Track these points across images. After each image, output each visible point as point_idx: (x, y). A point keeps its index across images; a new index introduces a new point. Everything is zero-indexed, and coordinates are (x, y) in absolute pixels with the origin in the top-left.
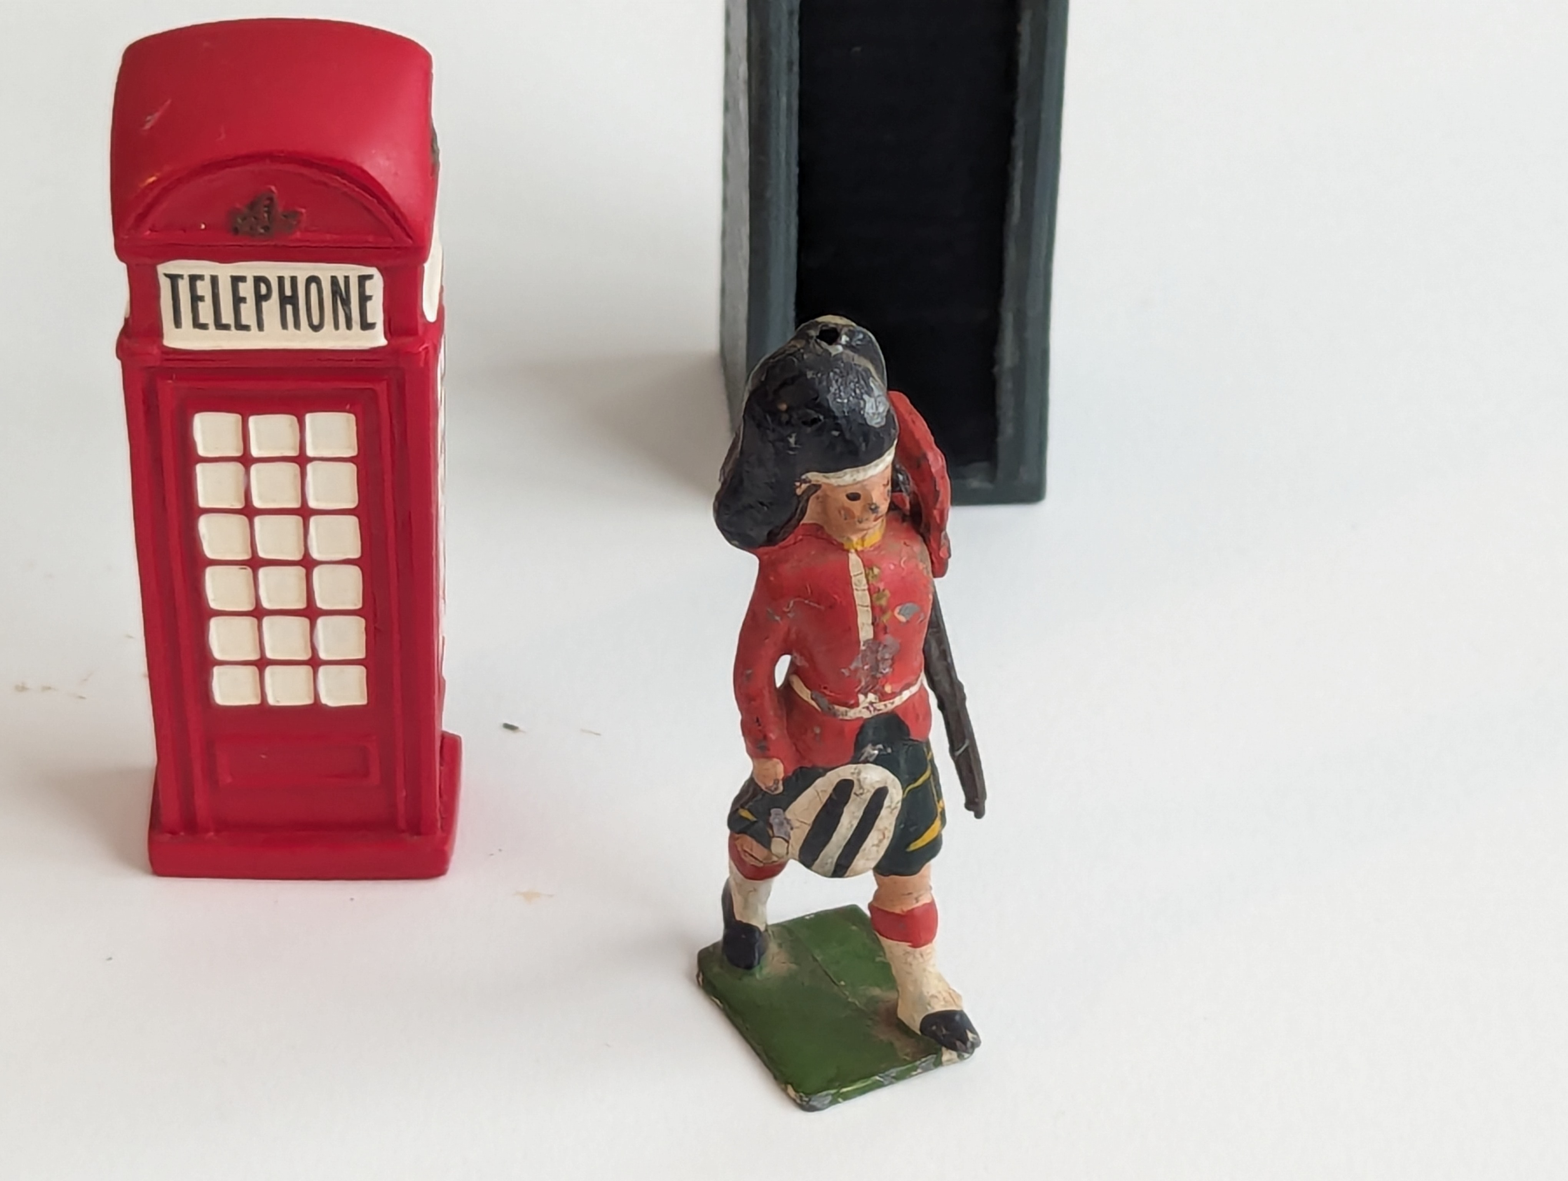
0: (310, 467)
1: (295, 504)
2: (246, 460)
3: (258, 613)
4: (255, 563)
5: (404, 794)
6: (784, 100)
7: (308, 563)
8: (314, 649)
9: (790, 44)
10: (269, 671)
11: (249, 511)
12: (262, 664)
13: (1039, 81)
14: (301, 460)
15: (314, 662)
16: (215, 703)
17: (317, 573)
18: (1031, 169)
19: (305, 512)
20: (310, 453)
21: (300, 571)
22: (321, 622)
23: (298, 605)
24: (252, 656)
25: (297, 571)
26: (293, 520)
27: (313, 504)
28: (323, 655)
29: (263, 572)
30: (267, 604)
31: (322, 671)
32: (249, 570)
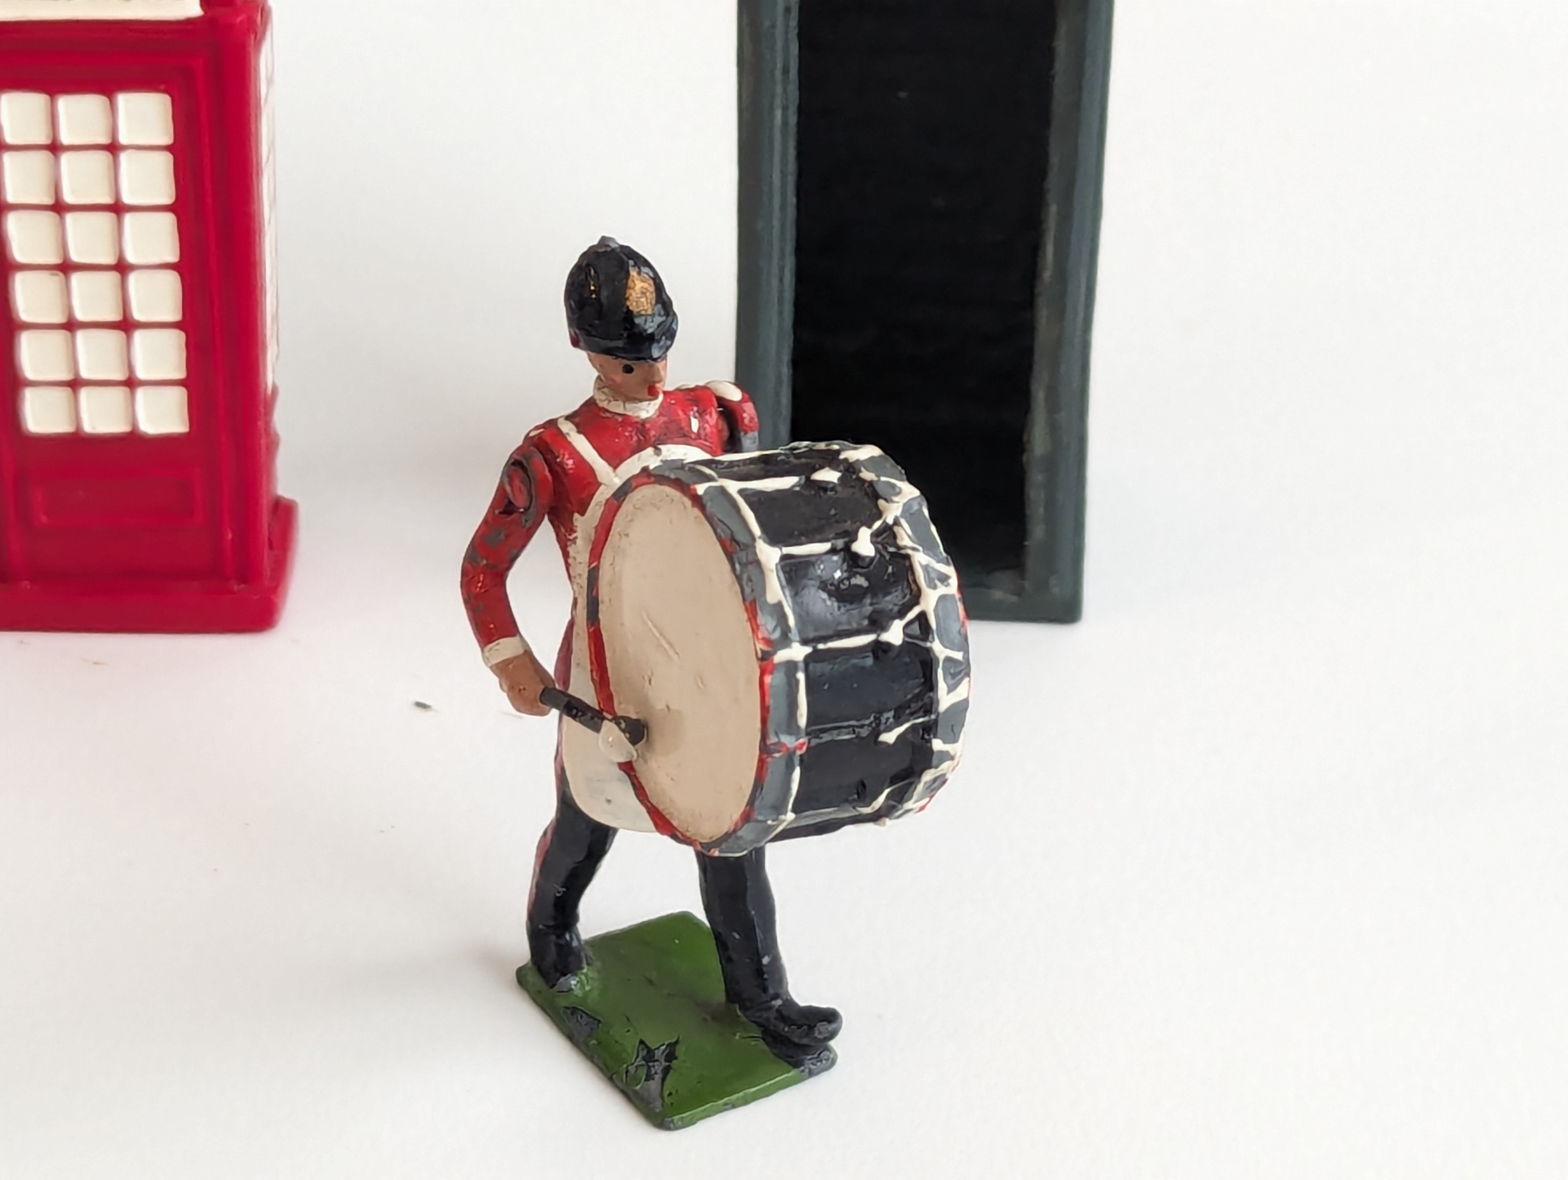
0: (123, 157)
1: (109, 200)
2: (56, 148)
3: (71, 325)
4: (66, 268)
5: (230, 536)
6: (778, 113)
7: (122, 268)
8: (131, 369)
9: (786, 48)
11: (59, 208)
12: (75, 384)
13: (1076, 106)
14: (113, 148)
15: (132, 384)
16: (27, 431)
18: (1066, 218)
19: (118, 209)
20: (123, 139)
21: (114, 277)
22: (139, 336)
23: (114, 316)
24: (66, 376)
25: (112, 277)
26: (107, 218)
27: (128, 199)
28: (141, 374)
29: (76, 278)
30: (80, 315)
31: (140, 393)
32: (61, 275)
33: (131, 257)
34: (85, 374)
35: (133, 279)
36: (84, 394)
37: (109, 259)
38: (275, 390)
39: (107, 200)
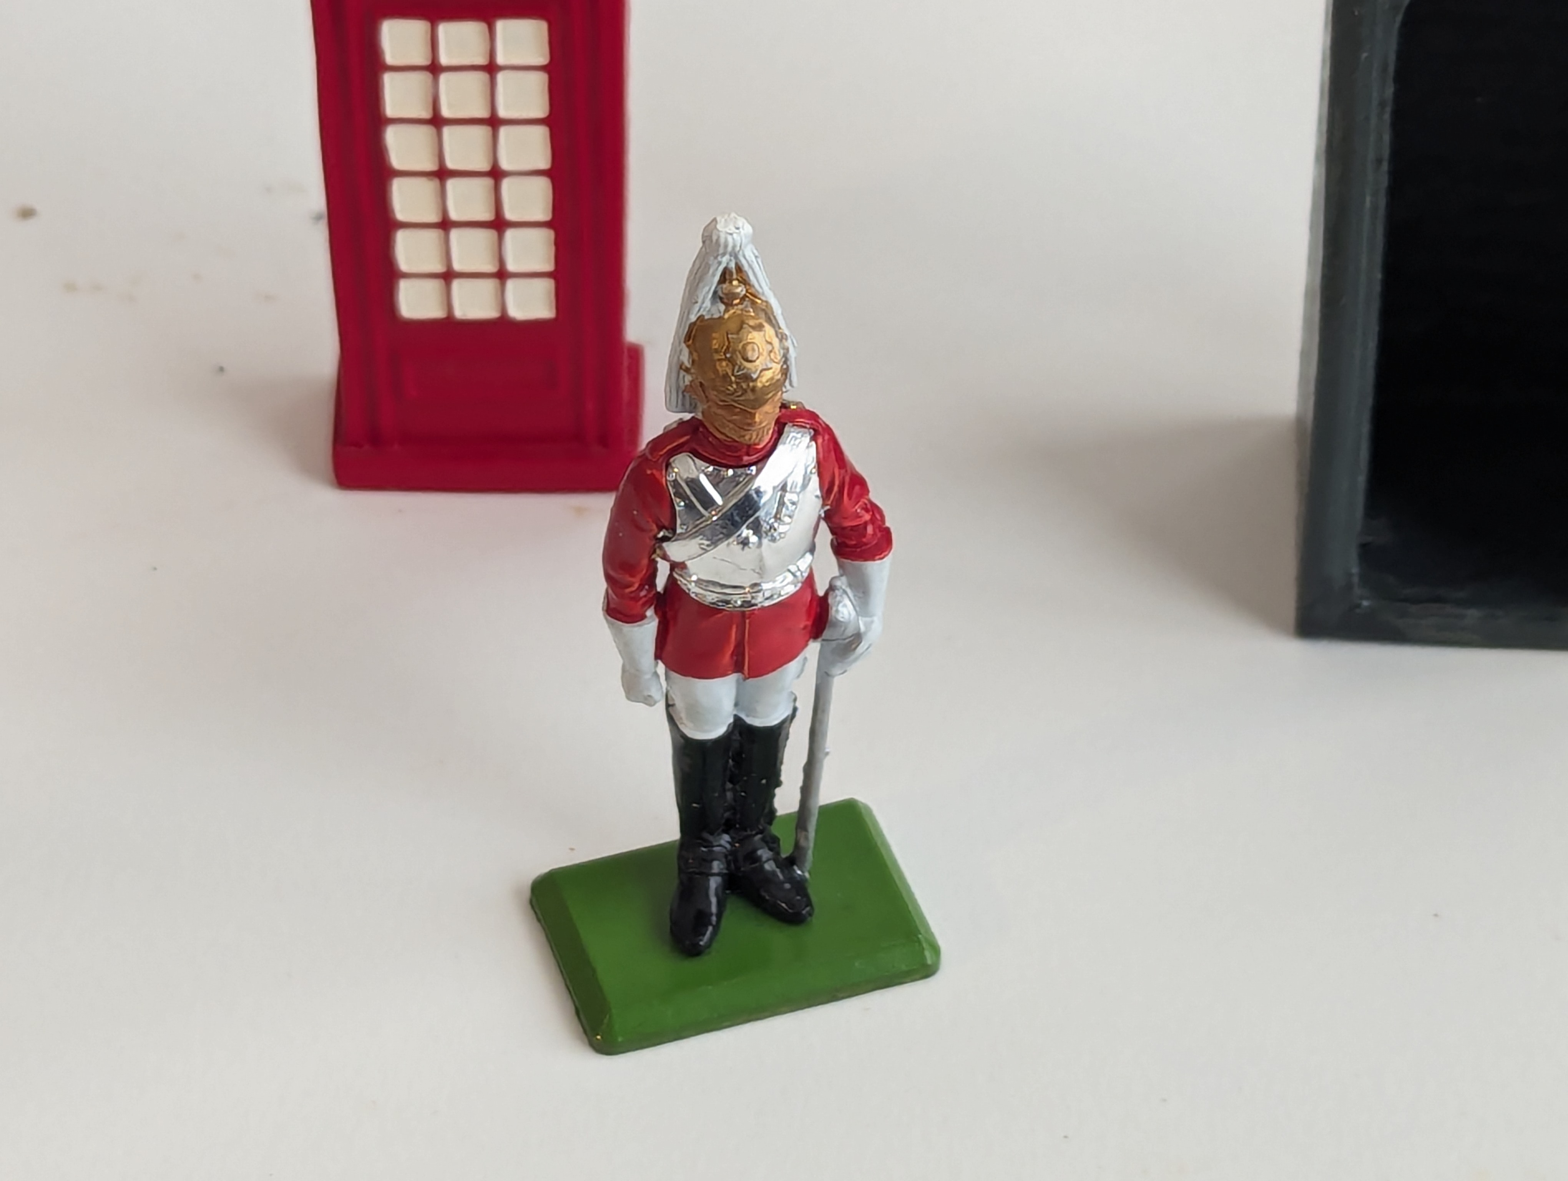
0: (501, 77)
1: (484, 113)
2: (434, 68)
3: (445, 225)
4: (442, 174)
7: (496, 174)
8: (501, 262)
10: (456, 284)
11: (437, 121)
12: (448, 276)
14: (491, 68)
15: (502, 275)
16: (401, 316)
17: (506, 184)
19: (494, 122)
20: (500, 60)
21: (488, 182)
22: (510, 234)
23: (486, 216)
24: (439, 269)
25: (486, 182)
26: (482, 130)
27: (503, 113)
28: (512, 267)
29: (451, 183)
30: (454, 216)
31: (510, 283)
32: (437, 180)
33: (505, 165)
34: (457, 267)
37: (485, 167)
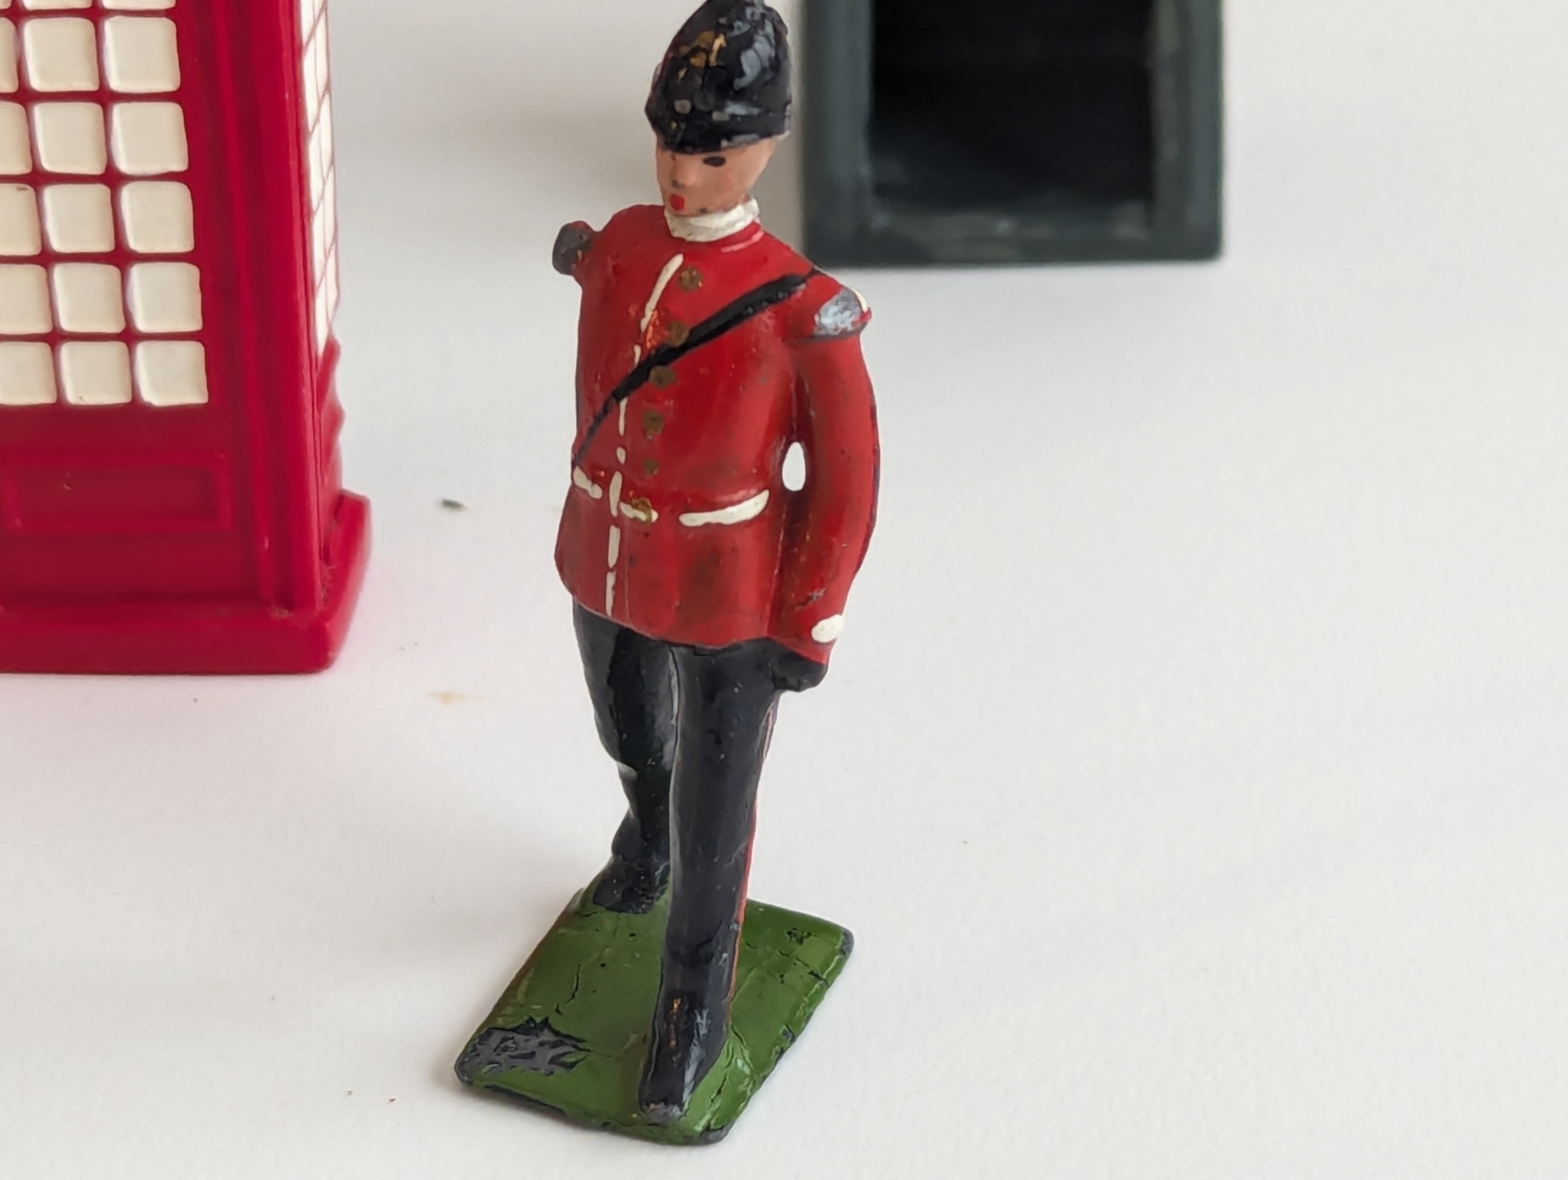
1: (91, 85)
2: (16, 14)
3: (45, 258)
4: (37, 180)
5: (267, 544)
7: (112, 179)
8: (128, 316)
11: (24, 96)
12: (54, 339)
15: (129, 337)
17: (127, 195)
19: (103, 97)
22: (137, 272)
23: (105, 245)
24: (42, 327)
25: (101, 191)
26: (89, 111)
27: (116, 84)
28: (142, 325)
29: (50, 193)
30: (57, 245)
31: (141, 349)
32: (30, 190)
33: (124, 165)
34: (67, 325)
35: (127, 193)
36: (66, 350)
37: (96, 168)
38: (332, 350)
39: (88, 85)
